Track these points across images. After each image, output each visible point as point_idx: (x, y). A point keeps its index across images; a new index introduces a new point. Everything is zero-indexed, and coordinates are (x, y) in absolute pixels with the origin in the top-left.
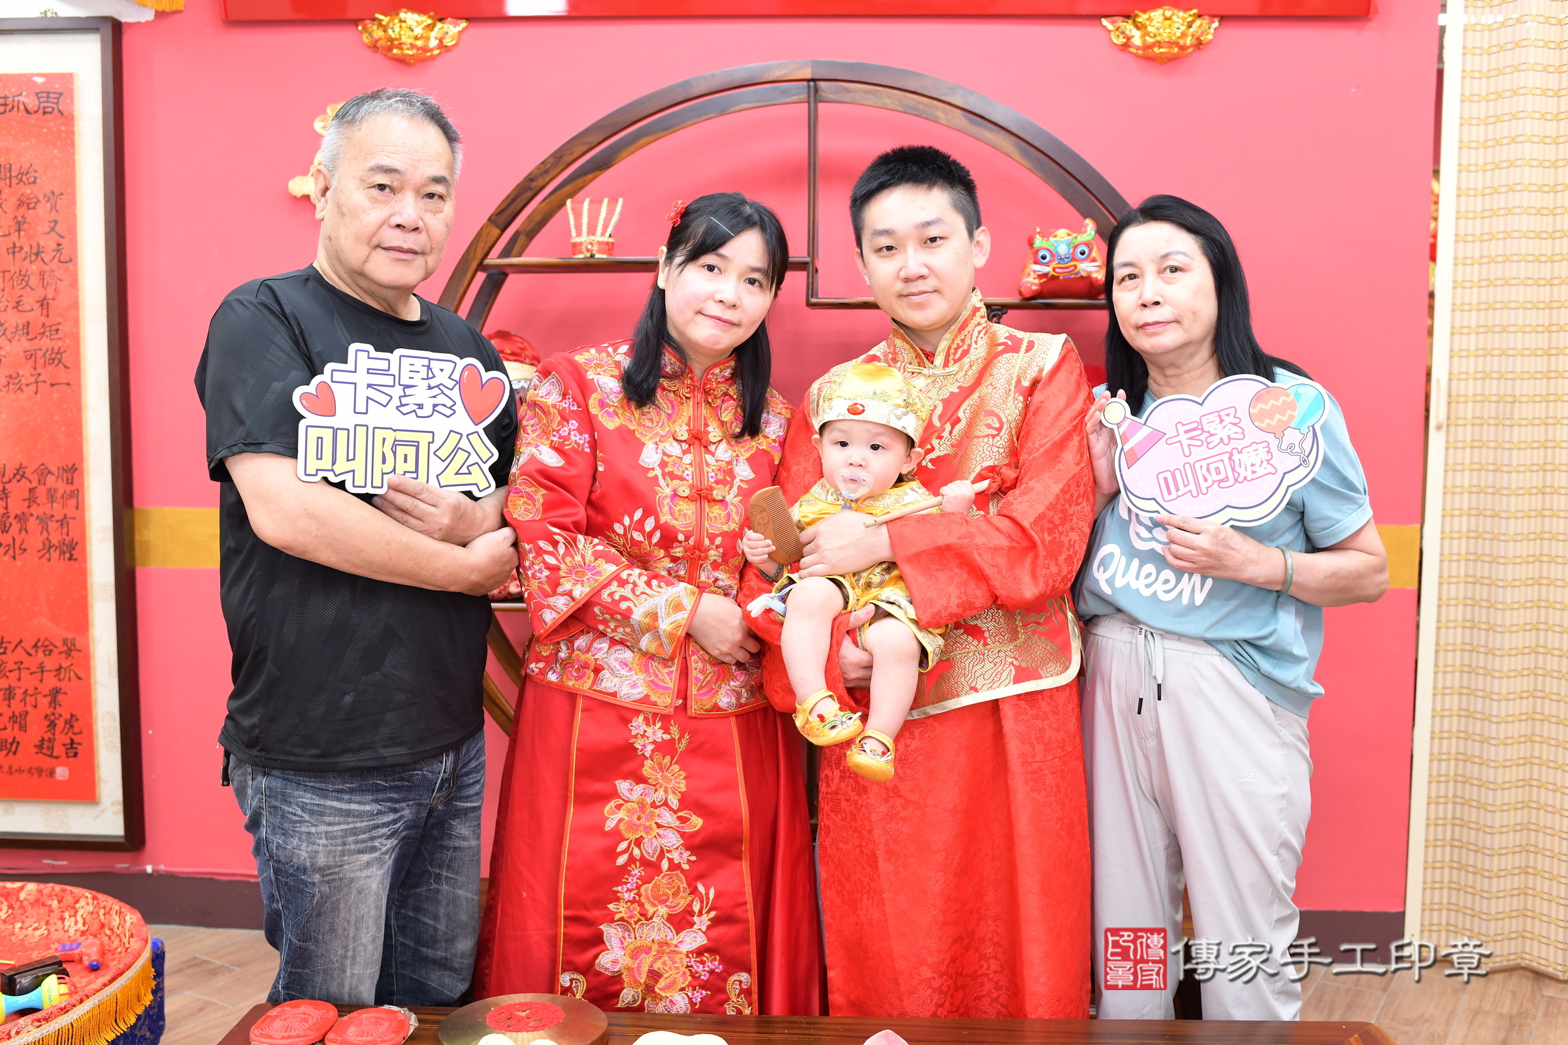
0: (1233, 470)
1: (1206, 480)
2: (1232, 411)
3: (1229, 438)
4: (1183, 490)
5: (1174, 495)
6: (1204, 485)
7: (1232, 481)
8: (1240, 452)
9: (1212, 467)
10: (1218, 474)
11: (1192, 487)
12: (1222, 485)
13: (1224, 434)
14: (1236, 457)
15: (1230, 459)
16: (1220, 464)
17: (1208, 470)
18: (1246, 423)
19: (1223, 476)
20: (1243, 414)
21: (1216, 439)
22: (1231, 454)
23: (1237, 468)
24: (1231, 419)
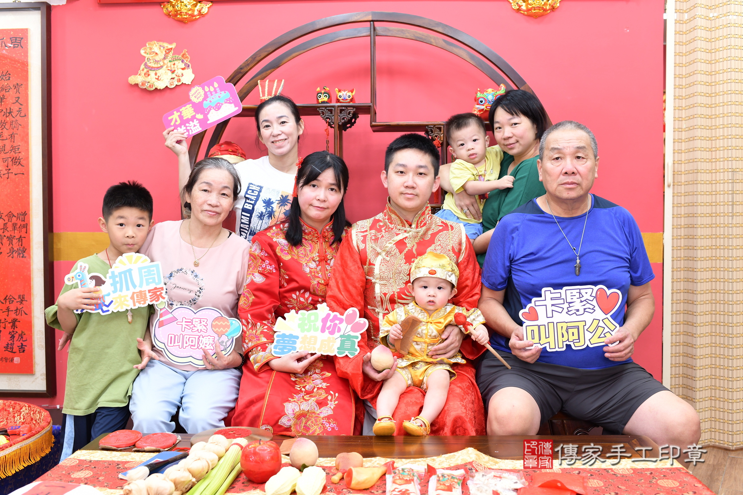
0: (198, 343)
1: (186, 343)
2: (206, 320)
3: (201, 330)
4: (176, 344)
5: (172, 345)
6: (185, 345)
7: (196, 347)
8: (203, 337)
9: (191, 339)
10: (192, 342)
11: (180, 344)
12: (192, 347)
13: (199, 328)
14: (201, 338)
15: (198, 338)
16: (194, 339)
17: (189, 340)
18: (209, 327)
19: (193, 344)
20: (209, 323)
21: (196, 329)
22: (199, 337)
23: (200, 343)
24: (204, 323)
